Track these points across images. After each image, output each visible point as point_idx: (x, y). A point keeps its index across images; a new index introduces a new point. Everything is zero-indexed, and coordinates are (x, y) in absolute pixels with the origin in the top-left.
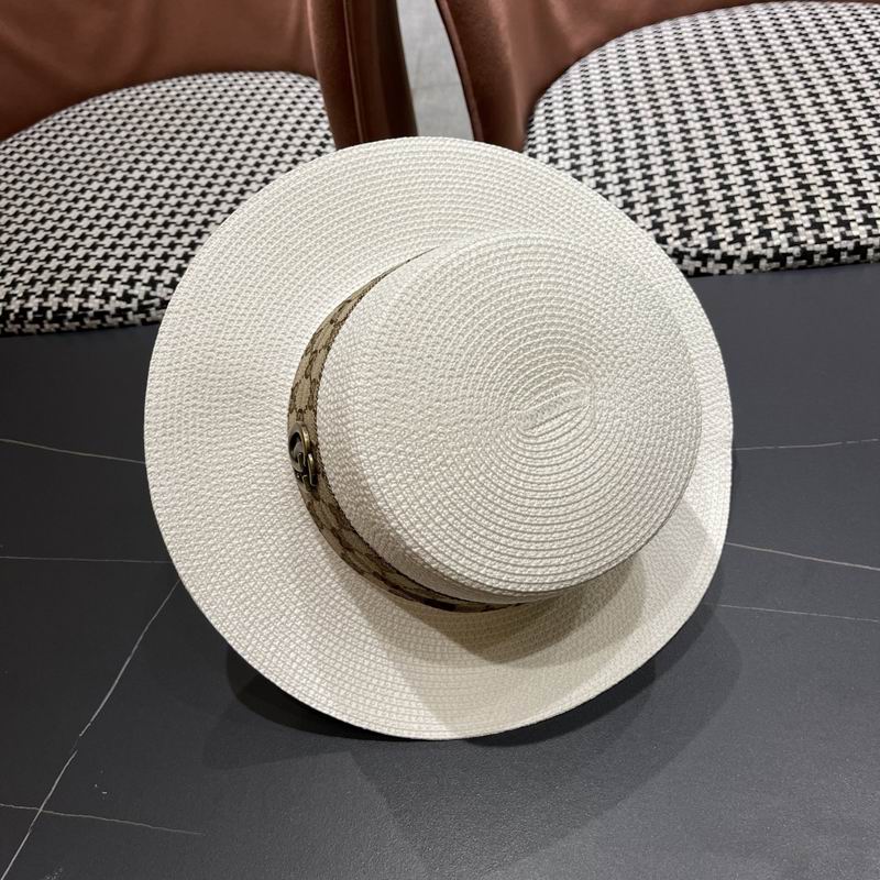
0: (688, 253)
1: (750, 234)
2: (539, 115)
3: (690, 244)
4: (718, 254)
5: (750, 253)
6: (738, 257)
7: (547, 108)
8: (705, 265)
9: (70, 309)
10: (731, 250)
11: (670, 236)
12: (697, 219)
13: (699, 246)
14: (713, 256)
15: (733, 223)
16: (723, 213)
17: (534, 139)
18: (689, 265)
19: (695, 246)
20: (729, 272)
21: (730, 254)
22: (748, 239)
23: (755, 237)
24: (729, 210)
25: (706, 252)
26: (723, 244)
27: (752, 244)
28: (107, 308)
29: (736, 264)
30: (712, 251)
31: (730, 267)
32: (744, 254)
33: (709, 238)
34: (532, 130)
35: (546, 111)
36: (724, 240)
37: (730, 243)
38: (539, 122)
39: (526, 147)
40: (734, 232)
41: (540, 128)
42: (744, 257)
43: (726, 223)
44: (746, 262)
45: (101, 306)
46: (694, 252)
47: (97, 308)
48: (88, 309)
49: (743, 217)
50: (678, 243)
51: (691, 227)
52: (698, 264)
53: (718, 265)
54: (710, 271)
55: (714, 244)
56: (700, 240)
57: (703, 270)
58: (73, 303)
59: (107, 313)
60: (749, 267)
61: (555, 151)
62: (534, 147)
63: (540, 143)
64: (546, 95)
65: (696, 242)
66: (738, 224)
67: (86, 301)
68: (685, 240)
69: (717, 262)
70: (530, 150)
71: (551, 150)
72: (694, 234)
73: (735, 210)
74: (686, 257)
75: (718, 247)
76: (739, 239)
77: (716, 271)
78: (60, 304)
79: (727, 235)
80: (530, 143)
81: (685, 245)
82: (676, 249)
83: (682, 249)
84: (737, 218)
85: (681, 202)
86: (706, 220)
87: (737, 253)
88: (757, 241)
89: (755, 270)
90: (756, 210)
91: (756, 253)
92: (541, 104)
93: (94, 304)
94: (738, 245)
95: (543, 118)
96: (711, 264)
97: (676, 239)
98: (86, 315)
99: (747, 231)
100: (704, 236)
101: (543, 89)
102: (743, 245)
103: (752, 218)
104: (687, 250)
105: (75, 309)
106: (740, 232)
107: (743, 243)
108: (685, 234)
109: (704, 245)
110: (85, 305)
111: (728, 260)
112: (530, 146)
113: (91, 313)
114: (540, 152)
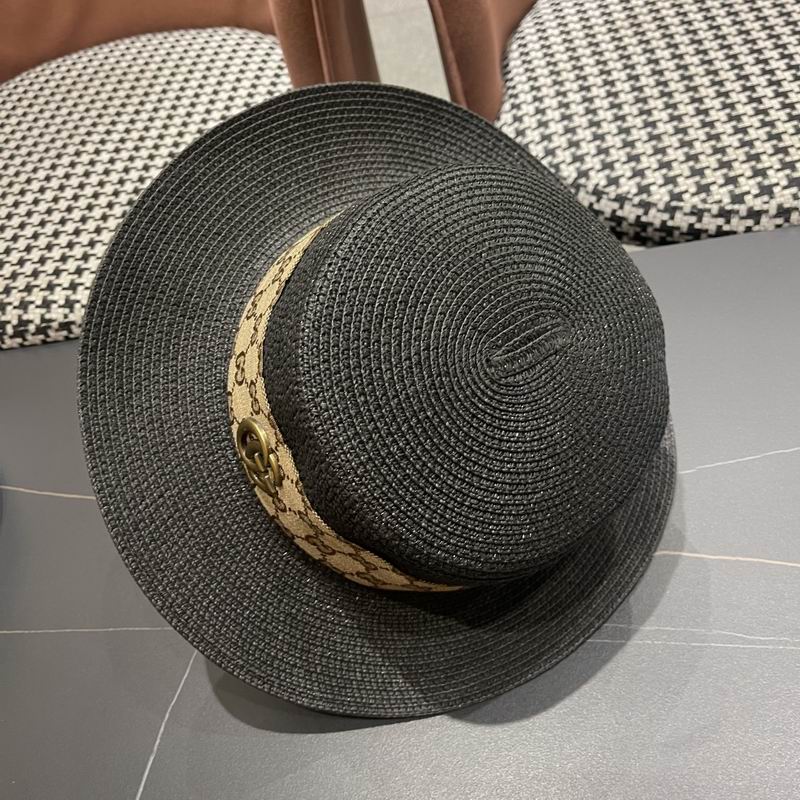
0: (709, 211)
1: (777, 184)
2: (515, 59)
3: (710, 199)
4: (743, 209)
5: (780, 207)
6: (766, 212)
7: (521, 50)
8: (728, 222)
9: (31, 322)
10: (758, 204)
11: (686, 191)
12: (715, 170)
13: (720, 201)
14: (737, 212)
15: (757, 173)
16: (744, 162)
17: (514, 87)
18: (710, 223)
19: (715, 202)
20: (756, 228)
21: (757, 208)
22: (776, 190)
23: (785, 188)
24: (750, 158)
25: (729, 208)
26: (748, 198)
27: (783, 196)
28: (72, 317)
29: (764, 219)
30: (736, 207)
31: (757, 223)
32: (772, 208)
33: (731, 192)
34: (510, 76)
35: (522, 54)
36: (748, 193)
37: (756, 196)
38: (515, 67)
39: (506, 98)
40: (759, 184)
41: (518, 74)
42: (773, 211)
43: (749, 173)
44: (776, 216)
45: (66, 316)
46: (715, 209)
47: (61, 319)
48: (51, 321)
49: (767, 165)
50: (696, 200)
51: (709, 180)
52: (721, 221)
53: (743, 221)
54: (735, 229)
55: (738, 199)
56: (721, 194)
57: (726, 228)
58: (34, 315)
59: (73, 323)
60: (779, 221)
61: (540, 100)
62: (516, 96)
63: (522, 92)
64: (517, 36)
65: (717, 198)
66: (762, 173)
67: (49, 312)
68: (703, 195)
69: (742, 218)
70: (512, 100)
71: (536, 99)
72: (713, 188)
73: (757, 158)
74: (706, 214)
75: (742, 201)
76: (767, 191)
77: (741, 229)
78: (20, 317)
79: (751, 187)
80: (510, 92)
81: (704, 201)
82: (694, 207)
83: (701, 206)
84: (760, 166)
85: (692, 152)
86: (725, 171)
87: (765, 207)
88: (787, 192)
89: (786, 225)
90: (781, 156)
91: (786, 206)
92: (514, 46)
93: (57, 314)
94: (766, 198)
95: (519, 62)
96: (735, 221)
97: (693, 195)
98: (50, 327)
99: (774, 181)
100: (725, 190)
101: (513, 28)
102: (772, 198)
103: (778, 166)
104: (707, 206)
105: (38, 321)
106: (766, 183)
107: (771, 195)
108: (703, 189)
109: (727, 200)
110: (47, 316)
111: (755, 215)
112: (511, 96)
113: (55, 325)
114: (524, 102)
